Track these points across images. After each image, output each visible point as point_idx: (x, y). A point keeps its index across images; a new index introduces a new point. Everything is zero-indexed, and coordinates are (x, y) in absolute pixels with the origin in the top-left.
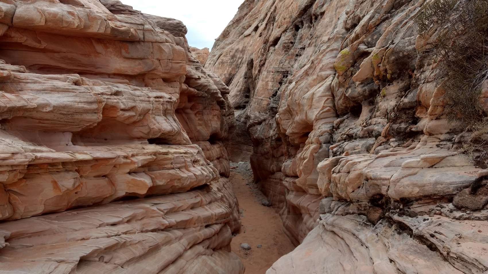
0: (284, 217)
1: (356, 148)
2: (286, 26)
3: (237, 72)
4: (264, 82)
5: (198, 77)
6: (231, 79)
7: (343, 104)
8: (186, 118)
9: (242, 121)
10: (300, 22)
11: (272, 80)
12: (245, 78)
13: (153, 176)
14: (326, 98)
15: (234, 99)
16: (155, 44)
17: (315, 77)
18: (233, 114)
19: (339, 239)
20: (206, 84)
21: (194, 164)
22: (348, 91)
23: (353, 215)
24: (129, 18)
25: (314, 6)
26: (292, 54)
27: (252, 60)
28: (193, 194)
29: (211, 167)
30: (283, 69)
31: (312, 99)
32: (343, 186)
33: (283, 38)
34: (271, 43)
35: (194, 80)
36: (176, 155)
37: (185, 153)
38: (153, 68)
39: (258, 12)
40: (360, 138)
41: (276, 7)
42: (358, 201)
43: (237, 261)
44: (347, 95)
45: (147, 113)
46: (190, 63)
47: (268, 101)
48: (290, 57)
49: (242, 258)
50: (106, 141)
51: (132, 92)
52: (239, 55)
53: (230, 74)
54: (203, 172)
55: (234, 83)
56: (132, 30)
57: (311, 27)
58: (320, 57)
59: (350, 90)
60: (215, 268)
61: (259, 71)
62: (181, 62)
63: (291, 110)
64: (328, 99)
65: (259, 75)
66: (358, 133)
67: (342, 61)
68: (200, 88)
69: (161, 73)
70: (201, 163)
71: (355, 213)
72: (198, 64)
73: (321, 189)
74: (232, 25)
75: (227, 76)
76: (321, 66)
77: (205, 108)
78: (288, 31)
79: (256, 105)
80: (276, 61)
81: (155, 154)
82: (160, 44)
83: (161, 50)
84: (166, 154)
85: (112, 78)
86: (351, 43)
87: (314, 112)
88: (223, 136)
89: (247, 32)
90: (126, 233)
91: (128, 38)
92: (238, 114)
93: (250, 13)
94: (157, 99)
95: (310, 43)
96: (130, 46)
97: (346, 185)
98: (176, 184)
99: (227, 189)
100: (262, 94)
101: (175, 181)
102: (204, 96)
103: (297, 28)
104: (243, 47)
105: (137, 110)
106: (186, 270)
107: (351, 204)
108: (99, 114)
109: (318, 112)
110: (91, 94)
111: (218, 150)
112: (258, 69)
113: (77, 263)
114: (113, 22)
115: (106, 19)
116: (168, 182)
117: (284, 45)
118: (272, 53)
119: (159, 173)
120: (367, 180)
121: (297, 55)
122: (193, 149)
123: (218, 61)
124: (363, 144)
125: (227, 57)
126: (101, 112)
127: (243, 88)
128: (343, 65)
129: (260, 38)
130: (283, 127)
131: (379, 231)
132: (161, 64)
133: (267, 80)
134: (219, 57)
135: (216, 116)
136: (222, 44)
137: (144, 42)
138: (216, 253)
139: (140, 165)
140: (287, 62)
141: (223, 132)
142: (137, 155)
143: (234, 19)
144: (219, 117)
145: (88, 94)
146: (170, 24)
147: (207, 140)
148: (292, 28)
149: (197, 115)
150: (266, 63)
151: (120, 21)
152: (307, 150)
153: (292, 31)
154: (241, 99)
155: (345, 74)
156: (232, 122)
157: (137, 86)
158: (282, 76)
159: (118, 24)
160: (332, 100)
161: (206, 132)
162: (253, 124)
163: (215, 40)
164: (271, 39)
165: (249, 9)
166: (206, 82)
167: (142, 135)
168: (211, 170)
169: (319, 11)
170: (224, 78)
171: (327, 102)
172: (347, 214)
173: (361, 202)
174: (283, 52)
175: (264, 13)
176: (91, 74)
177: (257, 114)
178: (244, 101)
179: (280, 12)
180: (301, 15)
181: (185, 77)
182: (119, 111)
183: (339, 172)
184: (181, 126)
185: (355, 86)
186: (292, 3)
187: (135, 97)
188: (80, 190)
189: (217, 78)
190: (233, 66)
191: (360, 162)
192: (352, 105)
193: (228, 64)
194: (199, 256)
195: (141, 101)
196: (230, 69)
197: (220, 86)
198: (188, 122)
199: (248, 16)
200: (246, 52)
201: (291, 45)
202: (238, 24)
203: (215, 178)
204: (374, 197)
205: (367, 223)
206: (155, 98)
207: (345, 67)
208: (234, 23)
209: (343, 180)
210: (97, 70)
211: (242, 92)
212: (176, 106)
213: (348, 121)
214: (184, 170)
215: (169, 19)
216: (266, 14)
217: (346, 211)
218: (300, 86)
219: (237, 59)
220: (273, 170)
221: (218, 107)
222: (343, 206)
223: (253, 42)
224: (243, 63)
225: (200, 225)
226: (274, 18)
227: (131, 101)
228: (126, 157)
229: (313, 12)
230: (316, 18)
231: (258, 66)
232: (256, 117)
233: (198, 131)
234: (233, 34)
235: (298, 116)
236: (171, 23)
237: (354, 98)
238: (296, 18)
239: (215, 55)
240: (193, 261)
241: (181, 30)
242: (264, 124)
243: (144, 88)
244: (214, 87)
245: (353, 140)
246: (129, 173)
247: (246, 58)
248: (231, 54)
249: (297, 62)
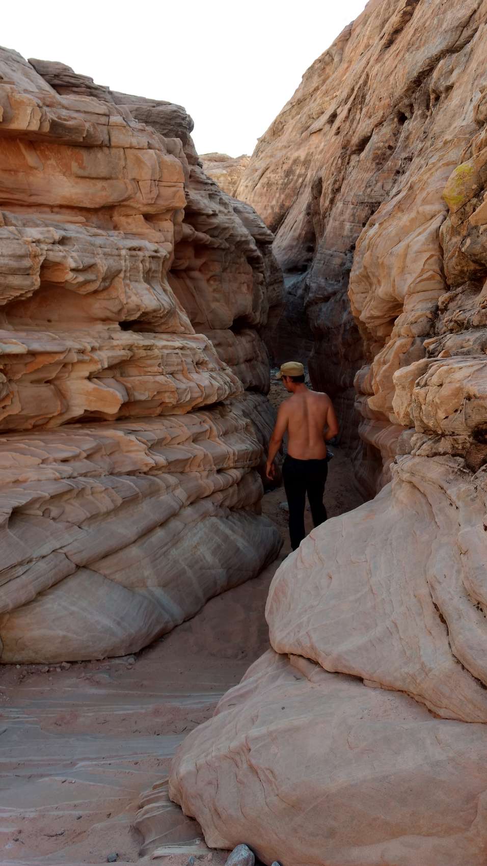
0: (358, 463)
1: (464, 345)
2: (381, 114)
3: (294, 202)
4: (337, 223)
5: (211, 212)
6: (283, 216)
7: (457, 265)
8: (193, 288)
9: (298, 296)
10: (407, 106)
11: (352, 219)
12: (308, 214)
13: (129, 385)
14: (428, 255)
15: (286, 254)
16: (128, 151)
17: (413, 215)
18: (282, 282)
19: (420, 495)
20: (227, 225)
21: (199, 368)
22: (466, 242)
23: (445, 457)
24: (83, 101)
25: (435, 74)
26: (390, 170)
27: (320, 181)
28: (196, 418)
29: (227, 375)
30: (371, 198)
31: (406, 255)
32: (430, 409)
33: (374, 138)
34: (354, 148)
35: (204, 217)
36: (166, 352)
37: (182, 349)
38: (126, 196)
39: (339, 85)
40: (474, 327)
41: (368, 75)
42: (453, 433)
43: (271, 529)
44: (463, 250)
45: (117, 275)
46: (199, 186)
47: (343, 259)
48: (386, 174)
49: (281, 525)
50: (49, 324)
51: (89, 238)
52: (299, 170)
53: (282, 206)
54: (214, 382)
55: (288, 224)
56: (87, 125)
57: (427, 117)
58: (425, 177)
59: (468, 241)
60: (232, 538)
61: (332, 201)
62: (173, 184)
63: (370, 274)
64: (432, 256)
65: (331, 209)
66: (472, 318)
67: (458, 186)
68: (216, 233)
69: (140, 205)
70: (211, 366)
71: (448, 453)
72: (213, 188)
73: (398, 414)
74: (290, 110)
75: (277, 210)
76: (424, 194)
77: (224, 270)
78: (385, 124)
79: (321, 265)
80: (360, 182)
81: (130, 348)
82: (136, 152)
83: (139, 162)
84: (148, 348)
85: (57, 213)
86: (477, 151)
87: (406, 279)
88: (258, 320)
89: (316, 125)
90: (85, 475)
91: (81, 140)
92: (292, 282)
93: (324, 88)
94: (134, 253)
95: (421, 149)
96: (85, 154)
97: (437, 407)
98: (167, 400)
99: (263, 413)
100: (333, 245)
101: (167, 394)
102: (223, 246)
103: (402, 119)
104: (307, 154)
105: (99, 271)
106: (183, 537)
107: (443, 438)
108: (35, 277)
109: (413, 279)
110: (20, 241)
111: (248, 346)
112: (330, 196)
113: (8, 516)
114: (54, 109)
115: (41, 104)
116: (154, 396)
117: (376, 151)
118: (354, 167)
119: (138, 380)
120: (469, 398)
121: (398, 172)
122: (199, 342)
123: (261, 181)
124: (477, 338)
125: (277, 173)
126: (38, 273)
127: (304, 232)
128: (460, 194)
129: (336, 137)
130: (356, 305)
131: (479, 482)
132: (141, 187)
133: (342, 219)
134: (263, 174)
135: (245, 285)
136: (269, 150)
137: (109, 147)
138: (236, 516)
139: (106, 366)
140: (379, 184)
141: (258, 314)
142: (100, 348)
143: (293, 98)
144: (251, 286)
145: (16, 241)
146: (159, 113)
147: (229, 328)
148: (393, 119)
149: (212, 282)
150: (343, 187)
151: (67, 109)
152: (391, 347)
153: (393, 123)
154: (299, 254)
155: (462, 210)
156: (278, 296)
157: (99, 227)
158: (370, 212)
159: (64, 113)
160: (439, 259)
161: (227, 314)
162: (313, 300)
163: (258, 139)
164: (355, 140)
165: (322, 77)
166: (228, 221)
167: (109, 314)
168: (228, 379)
169: (444, 84)
170: (270, 214)
171: (429, 261)
172: (435, 454)
173: (458, 435)
174: (374, 166)
175: (349, 86)
176: (22, 206)
177: (322, 281)
178: (305, 258)
179: (375, 86)
180: (410, 92)
181: (184, 212)
182: (67, 273)
183: (426, 385)
184: (175, 301)
185: (477, 234)
186: (396, 67)
187: (94, 248)
188: (9, 403)
189: (249, 213)
190: (287, 191)
191: (461, 368)
192: (472, 268)
193: (279, 186)
194: (205, 517)
195: (105, 254)
196: (283, 196)
197: (256, 230)
198: (195, 294)
199: (319, 92)
200: (312, 163)
201: (389, 152)
202: (301, 109)
203: (234, 393)
204: (478, 428)
205: (465, 470)
206: (130, 249)
207: (462, 198)
208: (293, 106)
209: (431, 398)
210: (33, 199)
211: (301, 242)
212: (169, 265)
213: (464, 297)
214: (180, 376)
215: (160, 104)
216: (353, 90)
217: (434, 451)
218: (386, 231)
219: (295, 178)
220: (345, 384)
221: (249, 268)
222: (430, 442)
223: (325, 146)
224: (305, 186)
225: (208, 468)
226: (364, 97)
227: (88, 255)
228: (82, 352)
229: (432, 86)
230: (437, 99)
231: (330, 190)
232: (320, 288)
233: (212, 312)
234: (290, 130)
235: (380, 286)
236: (162, 111)
237: (475, 255)
238: (402, 98)
239: (256, 170)
240: (196, 525)
241: (180, 125)
242: (332, 300)
243: (112, 232)
244: (244, 231)
245: (463, 331)
246: (89, 378)
247: (311, 175)
248: (286, 167)
249: (396, 185)
